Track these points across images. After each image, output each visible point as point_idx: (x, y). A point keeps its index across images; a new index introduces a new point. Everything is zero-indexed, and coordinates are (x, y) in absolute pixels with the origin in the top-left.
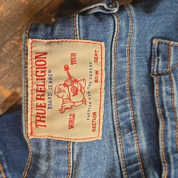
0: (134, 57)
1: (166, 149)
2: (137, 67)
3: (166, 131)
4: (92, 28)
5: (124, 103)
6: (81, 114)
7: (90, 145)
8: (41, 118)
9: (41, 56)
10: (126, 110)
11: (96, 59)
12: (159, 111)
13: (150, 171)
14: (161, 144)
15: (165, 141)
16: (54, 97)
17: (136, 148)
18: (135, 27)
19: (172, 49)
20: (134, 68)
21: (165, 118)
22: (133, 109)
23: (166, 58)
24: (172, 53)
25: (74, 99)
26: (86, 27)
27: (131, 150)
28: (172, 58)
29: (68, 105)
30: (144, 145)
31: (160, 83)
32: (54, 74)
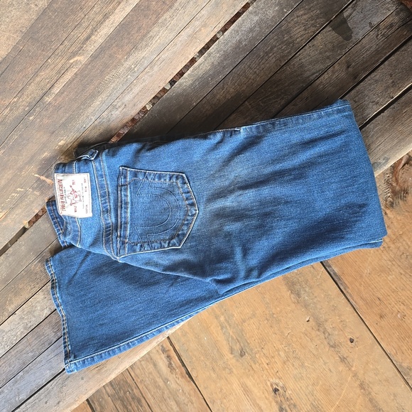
0: (108, 177)
1: (121, 222)
2: (110, 182)
3: (121, 214)
4: (82, 168)
5: (105, 200)
6: (79, 205)
7: (86, 219)
8: (63, 207)
9: (60, 181)
10: (106, 203)
11: (85, 182)
12: (119, 204)
13: (114, 231)
14: (119, 220)
15: (121, 218)
16: (67, 199)
17: (110, 221)
18: (105, 164)
19: (129, 172)
20: (109, 182)
21: (122, 208)
22: (109, 202)
23: (125, 177)
24: (129, 175)
25: (75, 199)
26: (79, 167)
27: (108, 222)
28: (128, 177)
29: (73, 202)
30: (113, 220)
31: (121, 190)
32: (67, 189)
